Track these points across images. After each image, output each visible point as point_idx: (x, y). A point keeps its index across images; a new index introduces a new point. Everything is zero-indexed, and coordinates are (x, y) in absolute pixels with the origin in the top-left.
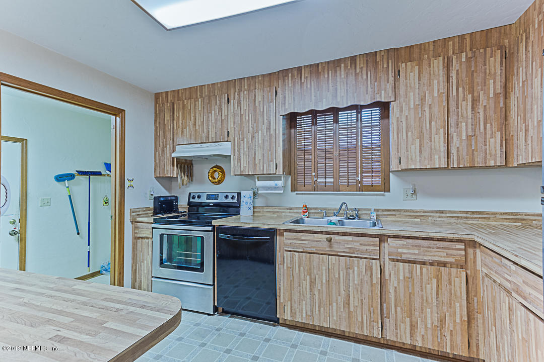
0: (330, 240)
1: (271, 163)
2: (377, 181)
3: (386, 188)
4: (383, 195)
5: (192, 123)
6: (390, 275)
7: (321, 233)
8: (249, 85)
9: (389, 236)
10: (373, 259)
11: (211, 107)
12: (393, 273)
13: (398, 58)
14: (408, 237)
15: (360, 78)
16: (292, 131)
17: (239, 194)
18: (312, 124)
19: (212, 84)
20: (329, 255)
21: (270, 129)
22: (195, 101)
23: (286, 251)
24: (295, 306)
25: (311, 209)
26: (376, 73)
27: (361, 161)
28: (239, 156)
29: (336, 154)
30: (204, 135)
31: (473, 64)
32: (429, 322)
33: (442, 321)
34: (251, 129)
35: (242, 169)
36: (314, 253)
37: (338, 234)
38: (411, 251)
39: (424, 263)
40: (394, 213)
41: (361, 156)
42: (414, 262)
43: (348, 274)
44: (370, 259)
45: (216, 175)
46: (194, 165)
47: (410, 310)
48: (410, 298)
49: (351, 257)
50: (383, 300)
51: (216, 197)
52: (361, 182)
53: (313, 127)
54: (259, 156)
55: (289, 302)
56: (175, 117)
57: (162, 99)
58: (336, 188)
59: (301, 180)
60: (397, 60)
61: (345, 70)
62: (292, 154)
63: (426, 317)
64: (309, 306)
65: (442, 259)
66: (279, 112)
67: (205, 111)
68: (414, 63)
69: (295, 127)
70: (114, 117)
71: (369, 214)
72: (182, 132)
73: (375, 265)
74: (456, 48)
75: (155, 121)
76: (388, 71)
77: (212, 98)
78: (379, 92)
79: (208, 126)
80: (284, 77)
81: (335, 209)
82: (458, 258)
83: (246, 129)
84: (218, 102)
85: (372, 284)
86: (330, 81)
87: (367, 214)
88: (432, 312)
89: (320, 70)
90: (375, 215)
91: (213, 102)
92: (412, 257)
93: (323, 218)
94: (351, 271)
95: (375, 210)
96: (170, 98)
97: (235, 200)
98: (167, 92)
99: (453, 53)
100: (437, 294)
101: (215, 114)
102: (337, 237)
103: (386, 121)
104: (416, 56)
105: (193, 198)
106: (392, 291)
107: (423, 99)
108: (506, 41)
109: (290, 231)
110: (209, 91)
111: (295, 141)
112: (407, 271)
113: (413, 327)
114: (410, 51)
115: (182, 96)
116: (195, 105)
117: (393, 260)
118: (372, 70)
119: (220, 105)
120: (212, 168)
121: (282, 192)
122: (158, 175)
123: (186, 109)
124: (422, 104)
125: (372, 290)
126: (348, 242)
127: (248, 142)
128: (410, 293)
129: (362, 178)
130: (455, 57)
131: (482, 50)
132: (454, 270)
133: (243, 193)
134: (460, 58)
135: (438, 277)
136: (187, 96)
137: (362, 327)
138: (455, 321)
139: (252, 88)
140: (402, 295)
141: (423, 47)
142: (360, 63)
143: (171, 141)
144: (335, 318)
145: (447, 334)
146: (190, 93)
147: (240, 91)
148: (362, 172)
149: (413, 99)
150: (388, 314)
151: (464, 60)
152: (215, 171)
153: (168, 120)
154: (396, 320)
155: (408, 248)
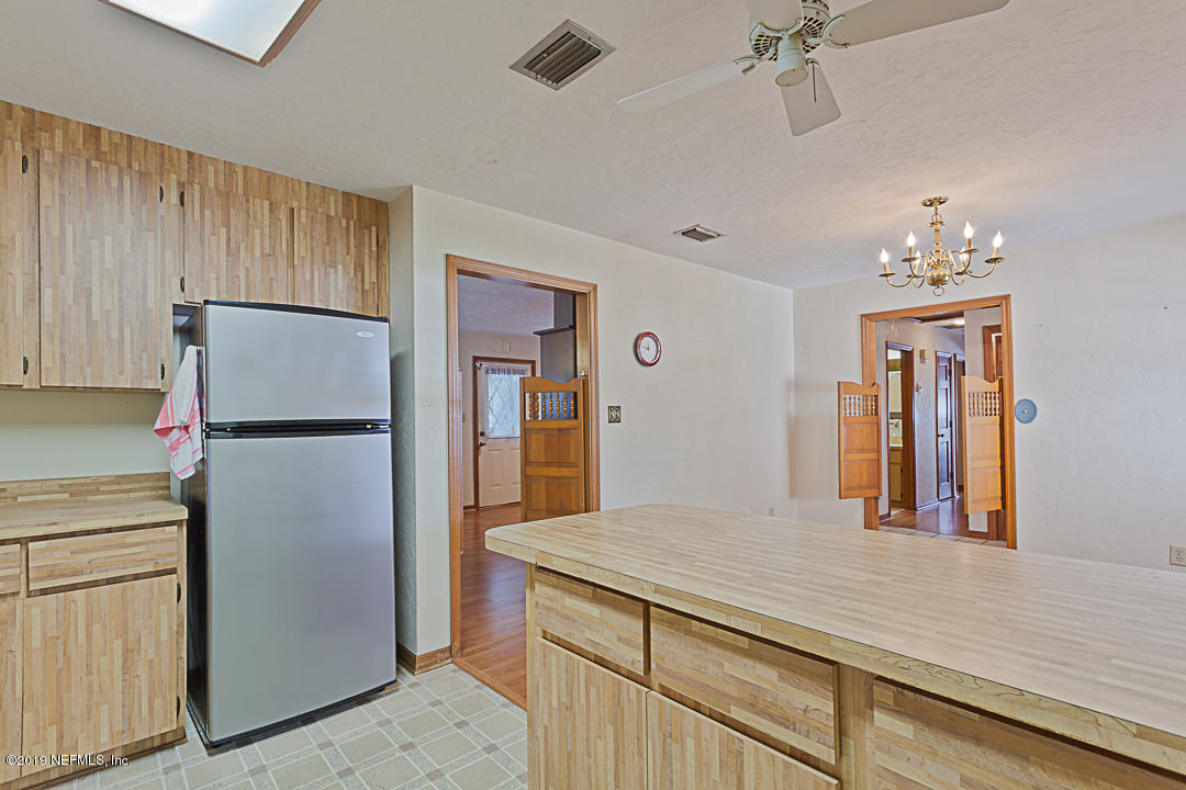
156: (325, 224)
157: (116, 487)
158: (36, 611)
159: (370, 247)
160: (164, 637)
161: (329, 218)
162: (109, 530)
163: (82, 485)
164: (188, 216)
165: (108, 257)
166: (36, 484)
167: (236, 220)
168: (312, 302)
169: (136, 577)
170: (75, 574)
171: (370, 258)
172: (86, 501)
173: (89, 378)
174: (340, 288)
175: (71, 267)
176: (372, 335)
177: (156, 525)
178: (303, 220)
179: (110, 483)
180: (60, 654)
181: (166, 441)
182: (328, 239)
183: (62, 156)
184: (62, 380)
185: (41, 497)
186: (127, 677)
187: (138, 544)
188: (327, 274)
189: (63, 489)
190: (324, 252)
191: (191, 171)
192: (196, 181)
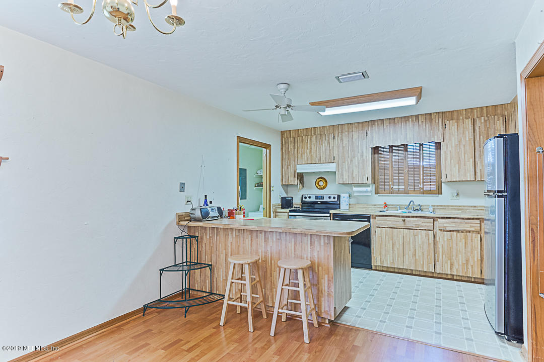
0: (404, 221)
1: (364, 177)
2: (433, 187)
3: (439, 192)
4: (438, 196)
5: (308, 151)
6: (439, 239)
7: (399, 216)
8: (348, 129)
9: (439, 218)
10: (430, 230)
11: (322, 141)
12: (441, 237)
13: (445, 118)
14: (450, 218)
15: (421, 128)
16: (376, 155)
17: (339, 196)
18: (390, 152)
19: (322, 127)
20: (404, 229)
21: (363, 156)
22: (311, 137)
23: (377, 227)
24: (383, 258)
25: (389, 205)
26: (431, 125)
27: (423, 175)
28: (342, 172)
29: (406, 170)
30: (317, 159)
31: (488, 123)
32: (460, 262)
33: (467, 261)
34: (350, 155)
35: (344, 180)
36: (394, 228)
37: (409, 217)
38: (451, 225)
39: (458, 231)
40: (444, 207)
41: (423, 172)
42: (453, 231)
43: (415, 239)
44: (428, 230)
45: (321, 183)
46: (304, 177)
47: (451, 256)
48: (450, 250)
49: (417, 229)
50: (435, 252)
51: (322, 197)
52: (423, 189)
53: (390, 154)
54: (355, 173)
55: (379, 256)
56: (296, 147)
57: (286, 135)
58: (406, 192)
59: (382, 187)
60: (444, 119)
61: (412, 123)
62: (376, 170)
63: (459, 260)
64: (391, 257)
65: (468, 229)
66: (369, 146)
67: (318, 143)
68: (454, 121)
69: (378, 153)
70: (265, 149)
71: (428, 209)
72: (302, 156)
73: (431, 233)
74: (479, 114)
75: (282, 149)
76: (439, 125)
77: (323, 136)
78: (433, 136)
79: (320, 153)
80: (372, 125)
81: (405, 205)
82: (476, 228)
83: (347, 156)
84: (327, 138)
85: (429, 244)
86: (403, 128)
87: (427, 208)
88: (462, 256)
89: (396, 122)
90: (432, 208)
91: (324, 139)
92: (451, 229)
93: (398, 210)
94: (417, 237)
95: (432, 206)
96: (292, 134)
97: (336, 200)
98: (290, 131)
99: (477, 117)
100: (465, 247)
101: (325, 146)
102: (408, 219)
103: (439, 151)
104: (455, 117)
105: (306, 198)
106: (440, 247)
107: (460, 142)
108: (506, 112)
109: (379, 216)
110: (320, 131)
111: (378, 162)
112: (449, 236)
113: (452, 265)
114: (452, 114)
115: (301, 133)
116: (311, 139)
117: (441, 230)
118: (429, 124)
119: (329, 140)
120: (318, 179)
121: (370, 194)
122: (284, 183)
123: (304, 141)
124: (460, 144)
125: (429, 247)
126: (414, 221)
127: (348, 163)
128: (451, 248)
129: (423, 186)
130: (477, 119)
131: (493, 117)
132: (474, 235)
133: (342, 196)
134: (480, 120)
135: (466, 238)
136: (305, 134)
137: (423, 267)
138: (474, 261)
139: (350, 130)
140: (446, 248)
141: (459, 112)
142: (421, 119)
143: (293, 162)
144: (407, 263)
145: (470, 267)
146: (307, 132)
147: (342, 132)
148: (424, 182)
149: (454, 141)
150: (438, 259)
151: (483, 121)
152: (321, 181)
153: (291, 149)
154: (442, 262)
155: (450, 224)
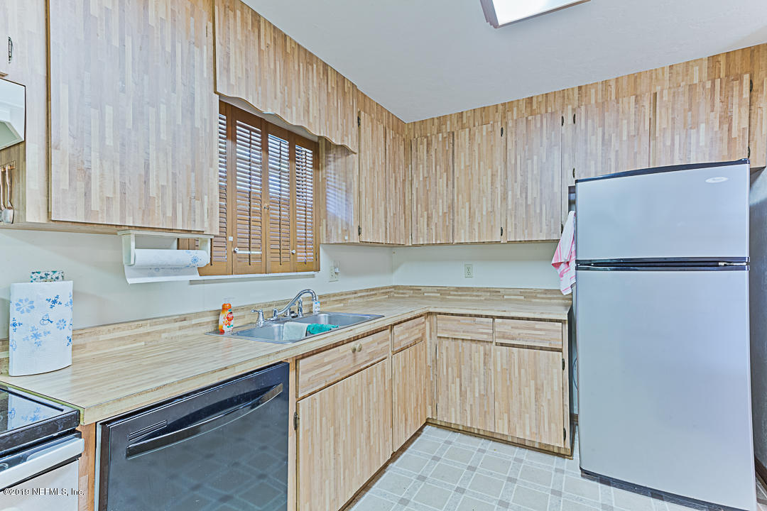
156: (687, 95)
157: (544, 296)
158: (499, 353)
159: (741, 95)
160: (556, 388)
161: (692, 87)
162: (528, 319)
163: (529, 293)
164: (578, 128)
165: (535, 167)
166: (511, 290)
167: (609, 119)
168: (673, 162)
169: (541, 348)
170: (513, 339)
171: (740, 106)
172: (531, 302)
173: (526, 236)
174: (702, 144)
175: (519, 178)
176: (724, 179)
177: (551, 321)
178: (665, 98)
179: (541, 293)
180: (508, 379)
181: (558, 270)
182: (691, 105)
183: (516, 120)
184: (515, 237)
185: (512, 297)
186: (537, 403)
187: (541, 330)
188: (688, 136)
189: (521, 294)
190: (685, 117)
191: (580, 99)
192: (583, 103)
